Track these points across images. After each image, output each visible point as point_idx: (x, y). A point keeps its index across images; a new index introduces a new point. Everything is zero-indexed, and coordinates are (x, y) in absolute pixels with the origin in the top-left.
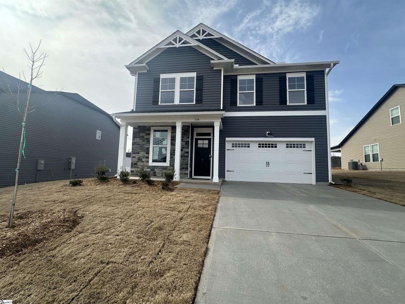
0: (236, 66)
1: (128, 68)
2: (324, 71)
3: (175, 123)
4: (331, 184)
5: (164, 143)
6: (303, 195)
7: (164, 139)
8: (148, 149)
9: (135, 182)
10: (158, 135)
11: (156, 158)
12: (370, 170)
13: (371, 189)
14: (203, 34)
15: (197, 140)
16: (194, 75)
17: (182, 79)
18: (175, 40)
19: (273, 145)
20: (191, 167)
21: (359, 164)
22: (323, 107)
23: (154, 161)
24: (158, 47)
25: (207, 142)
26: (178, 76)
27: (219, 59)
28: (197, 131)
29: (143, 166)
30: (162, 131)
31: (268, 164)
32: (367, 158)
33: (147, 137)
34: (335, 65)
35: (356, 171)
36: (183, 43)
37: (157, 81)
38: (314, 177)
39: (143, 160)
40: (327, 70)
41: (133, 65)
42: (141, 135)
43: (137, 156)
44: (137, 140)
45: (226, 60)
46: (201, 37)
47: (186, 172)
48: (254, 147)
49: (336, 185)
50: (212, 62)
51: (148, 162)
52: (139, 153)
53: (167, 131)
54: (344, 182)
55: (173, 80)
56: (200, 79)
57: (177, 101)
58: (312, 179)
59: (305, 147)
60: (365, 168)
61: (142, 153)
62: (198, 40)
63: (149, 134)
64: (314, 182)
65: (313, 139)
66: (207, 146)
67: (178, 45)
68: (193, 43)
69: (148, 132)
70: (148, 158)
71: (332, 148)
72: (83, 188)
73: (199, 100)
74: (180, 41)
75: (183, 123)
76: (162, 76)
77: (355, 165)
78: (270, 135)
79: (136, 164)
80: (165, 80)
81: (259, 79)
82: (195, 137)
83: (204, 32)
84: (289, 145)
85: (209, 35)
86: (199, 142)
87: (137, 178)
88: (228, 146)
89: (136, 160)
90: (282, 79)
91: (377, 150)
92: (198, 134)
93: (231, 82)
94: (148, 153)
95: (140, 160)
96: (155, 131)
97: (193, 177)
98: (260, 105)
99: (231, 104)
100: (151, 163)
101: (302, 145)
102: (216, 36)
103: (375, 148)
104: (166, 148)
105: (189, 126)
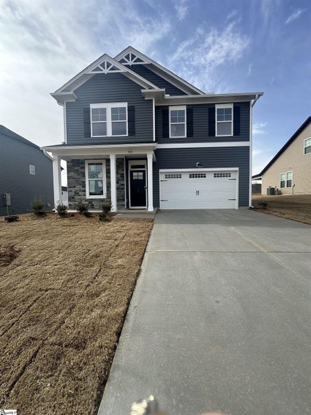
0: (167, 96)
1: (55, 96)
2: (249, 103)
3: (109, 156)
4: (251, 208)
5: (99, 176)
6: (227, 219)
7: (99, 173)
8: (84, 182)
9: (73, 215)
10: (93, 168)
11: (93, 191)
12: (284, 195)
13: (282, 211)
14: (132, 60)
15: (132, 172)
16: (125, 105)
17: (113, 110)
18: (103, 65)
19: (203, 175)
20: (128, 198)
21: (276, 189)
22: (247, 138)
23: (91, 194)
24: (85, 72)
25: (142, 174)
26: (109, 107)
27: (150, 89)
28: (131, 163)
29: (81, 199)
30: (97, 164)
31: (198, 192)
32: (282, 184)
33: (82, 170)
34: (259, 96)
35: (273, 196)
36: (112, 69)
37: (87, 111)
38: (237, 202)
39: (80, 193)
40: (253, 101)
41: (59, 93)
42: (76, 168)
43: (73, 190)
44: (72, 174)
45: (157, 89)
46: (131, 63)
47: (123, 203)
48: (185, 177)
49: (255, 209)
50: (143, 91)
51: (85, 195)
52: (74, 187)
53: (101, 164)
54: (262, 206)
55: (104, 110)
56: (131, 109)
57: (109, 134)
58: (235, 205)
59: (230, 176)
60: (280, 193)
61: (79, 186)
62: (128, 66)
63: (84, 168)
64: (237, 207)
65: (237, 169)
66: (142, 178)
67: (106, 71)
68: (123, 69)
69: (82, 166)
70: (85, 191)
71: (253, 177)
72: (19, 223)
73: (132, 132)
74: (108, 67)
75: (116, 155)
76: (93, 106)
77: (272, 191)
78: (201, 166)
79: (73, 198)
80: (95, 110)
81: (190, 110)
82: (130, 169)
83: (133, 57)
84: (217, 175)
85: (139, 60)
86: (135, 174)
87: (76, 211)
88: (162, 177)
89: (73, 194)
90: (211, 109)
91: (291, 177)
92: (133, 167)
93: (163, 112)
94: (84, 186)
95: (76, 193)
96: (89, 164)
97: (130, 207)
98: (191, 137)
99: (163, 136)
100: (88, 197)
101: (228, 175)
102: (146, 62)
103: (289, 175)
104: (102, 181)
105: (123, 159)
